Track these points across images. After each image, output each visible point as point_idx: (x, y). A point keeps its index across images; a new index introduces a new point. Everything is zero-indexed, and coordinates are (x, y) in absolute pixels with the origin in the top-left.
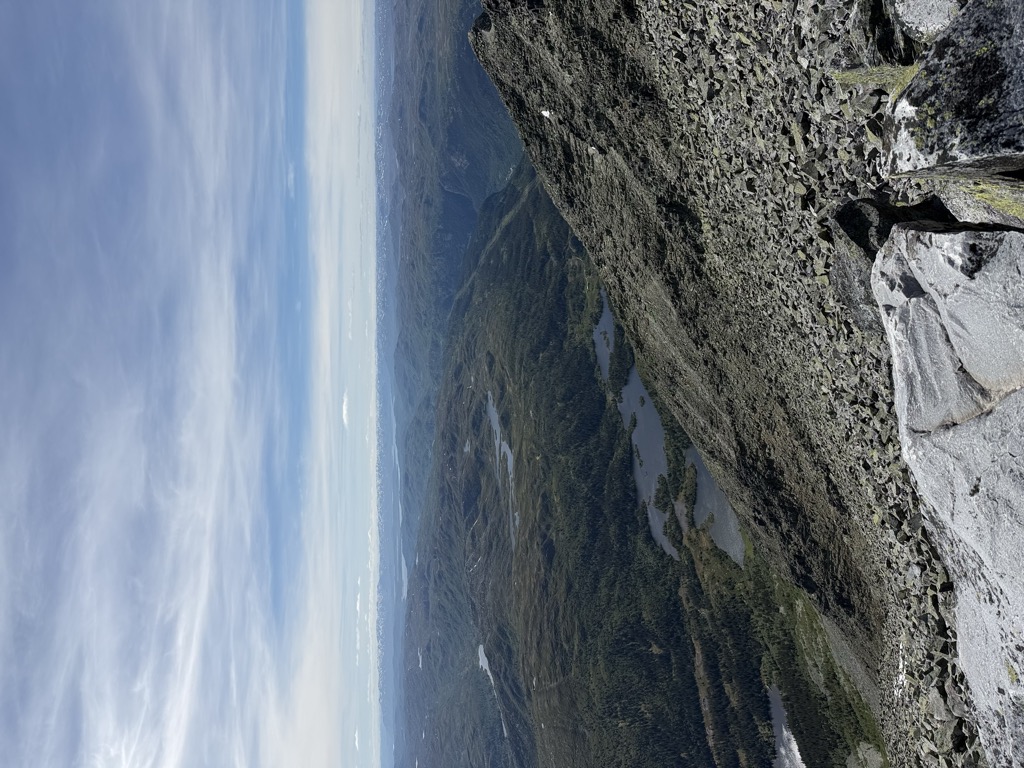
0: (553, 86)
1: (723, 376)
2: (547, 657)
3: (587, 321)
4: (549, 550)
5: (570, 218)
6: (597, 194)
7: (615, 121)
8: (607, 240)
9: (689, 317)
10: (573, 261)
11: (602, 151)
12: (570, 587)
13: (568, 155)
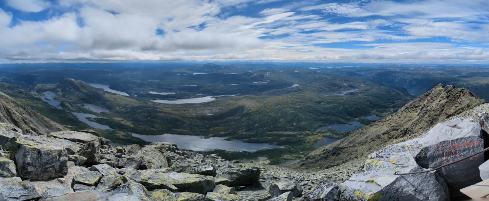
0: (432, 102)
1: (363, 145)
2: (295, 100)
3: (377, 113)
4: (319, 102)
5: (403, 109)
6: (408, 114)
7: (425, 117)
8: (398, 117)
9: (378, 137)
10: (392, 110)
11: (418, 114)
12: (310, 106)
13: (416, 107)
